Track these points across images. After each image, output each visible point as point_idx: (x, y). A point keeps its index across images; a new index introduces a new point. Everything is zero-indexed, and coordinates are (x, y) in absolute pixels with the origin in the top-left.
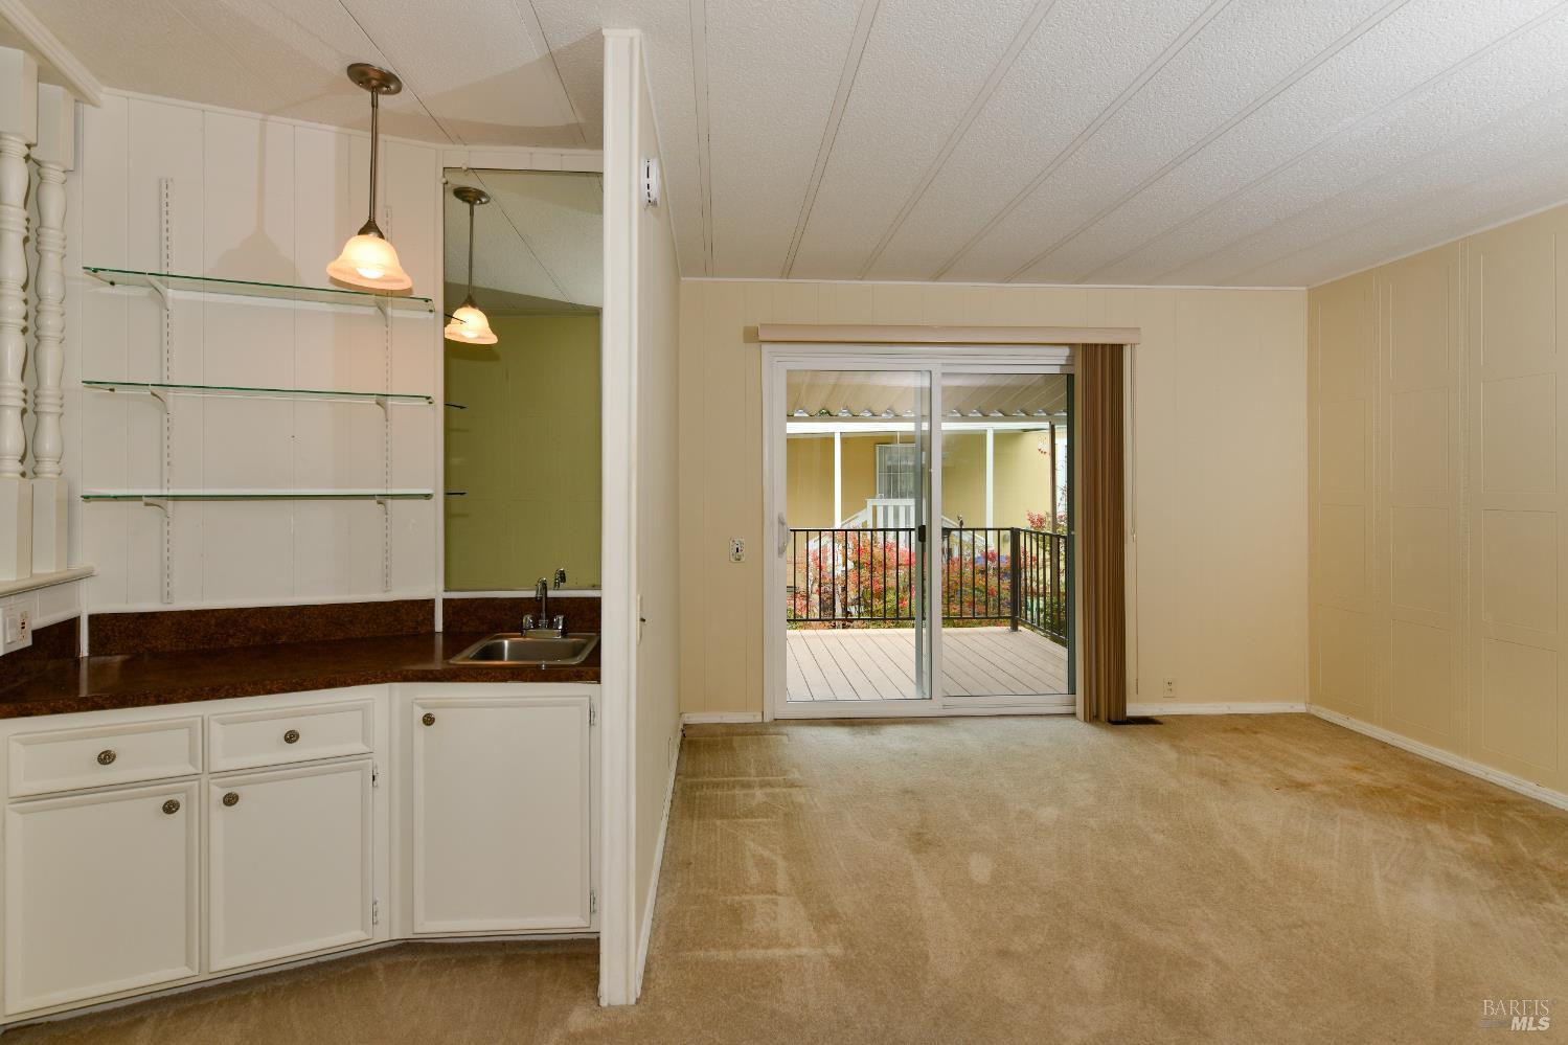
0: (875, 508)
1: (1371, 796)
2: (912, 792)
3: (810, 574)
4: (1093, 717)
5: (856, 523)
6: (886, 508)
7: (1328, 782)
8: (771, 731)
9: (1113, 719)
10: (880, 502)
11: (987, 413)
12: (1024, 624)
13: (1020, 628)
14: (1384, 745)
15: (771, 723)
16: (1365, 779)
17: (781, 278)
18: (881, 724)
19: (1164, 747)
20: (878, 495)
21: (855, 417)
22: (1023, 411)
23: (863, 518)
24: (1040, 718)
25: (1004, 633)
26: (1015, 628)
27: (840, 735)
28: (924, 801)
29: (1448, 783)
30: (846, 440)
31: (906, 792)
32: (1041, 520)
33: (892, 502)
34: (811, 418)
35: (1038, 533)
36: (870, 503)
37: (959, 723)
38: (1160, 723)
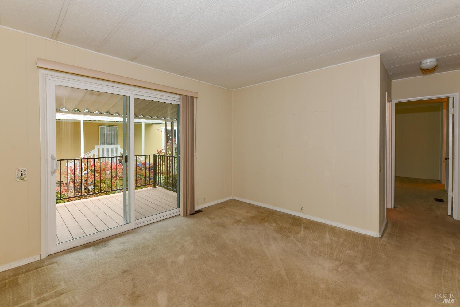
0: (99, 149)
1: (253, 219)
2: (127, 271)
3: (69, 177)
4: (186, 215)
5: (91, 155)
6: (103, 149)
7: (244, 218)
8: (46, 263)
9: (191, 214)
10: (101, 147)
11: (145, 116)
12: (158, 185)
13: (157, 187)
14: (249, 204)
15: (46, 258)
16: (249, 215)
17: (51, 38)
18: (109, 240)
19: (206, 219)
20: (100, 144)
21: (92, 113)
22: (157, 117)
23: (93, 153)
24: (169, 219)
25: (151, 189)
26: (155, 187)
27: (89, 253)
28: (133, 274)
29: (263, 211)
30: (86, 123)
31: (124, 272)
32: (161, 151)
33: (106, 147)
34: (69, 112)
35: (161, 156)
36: (97, 147)
37: (142, 229)
38: (203, 211)
